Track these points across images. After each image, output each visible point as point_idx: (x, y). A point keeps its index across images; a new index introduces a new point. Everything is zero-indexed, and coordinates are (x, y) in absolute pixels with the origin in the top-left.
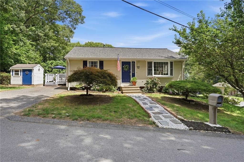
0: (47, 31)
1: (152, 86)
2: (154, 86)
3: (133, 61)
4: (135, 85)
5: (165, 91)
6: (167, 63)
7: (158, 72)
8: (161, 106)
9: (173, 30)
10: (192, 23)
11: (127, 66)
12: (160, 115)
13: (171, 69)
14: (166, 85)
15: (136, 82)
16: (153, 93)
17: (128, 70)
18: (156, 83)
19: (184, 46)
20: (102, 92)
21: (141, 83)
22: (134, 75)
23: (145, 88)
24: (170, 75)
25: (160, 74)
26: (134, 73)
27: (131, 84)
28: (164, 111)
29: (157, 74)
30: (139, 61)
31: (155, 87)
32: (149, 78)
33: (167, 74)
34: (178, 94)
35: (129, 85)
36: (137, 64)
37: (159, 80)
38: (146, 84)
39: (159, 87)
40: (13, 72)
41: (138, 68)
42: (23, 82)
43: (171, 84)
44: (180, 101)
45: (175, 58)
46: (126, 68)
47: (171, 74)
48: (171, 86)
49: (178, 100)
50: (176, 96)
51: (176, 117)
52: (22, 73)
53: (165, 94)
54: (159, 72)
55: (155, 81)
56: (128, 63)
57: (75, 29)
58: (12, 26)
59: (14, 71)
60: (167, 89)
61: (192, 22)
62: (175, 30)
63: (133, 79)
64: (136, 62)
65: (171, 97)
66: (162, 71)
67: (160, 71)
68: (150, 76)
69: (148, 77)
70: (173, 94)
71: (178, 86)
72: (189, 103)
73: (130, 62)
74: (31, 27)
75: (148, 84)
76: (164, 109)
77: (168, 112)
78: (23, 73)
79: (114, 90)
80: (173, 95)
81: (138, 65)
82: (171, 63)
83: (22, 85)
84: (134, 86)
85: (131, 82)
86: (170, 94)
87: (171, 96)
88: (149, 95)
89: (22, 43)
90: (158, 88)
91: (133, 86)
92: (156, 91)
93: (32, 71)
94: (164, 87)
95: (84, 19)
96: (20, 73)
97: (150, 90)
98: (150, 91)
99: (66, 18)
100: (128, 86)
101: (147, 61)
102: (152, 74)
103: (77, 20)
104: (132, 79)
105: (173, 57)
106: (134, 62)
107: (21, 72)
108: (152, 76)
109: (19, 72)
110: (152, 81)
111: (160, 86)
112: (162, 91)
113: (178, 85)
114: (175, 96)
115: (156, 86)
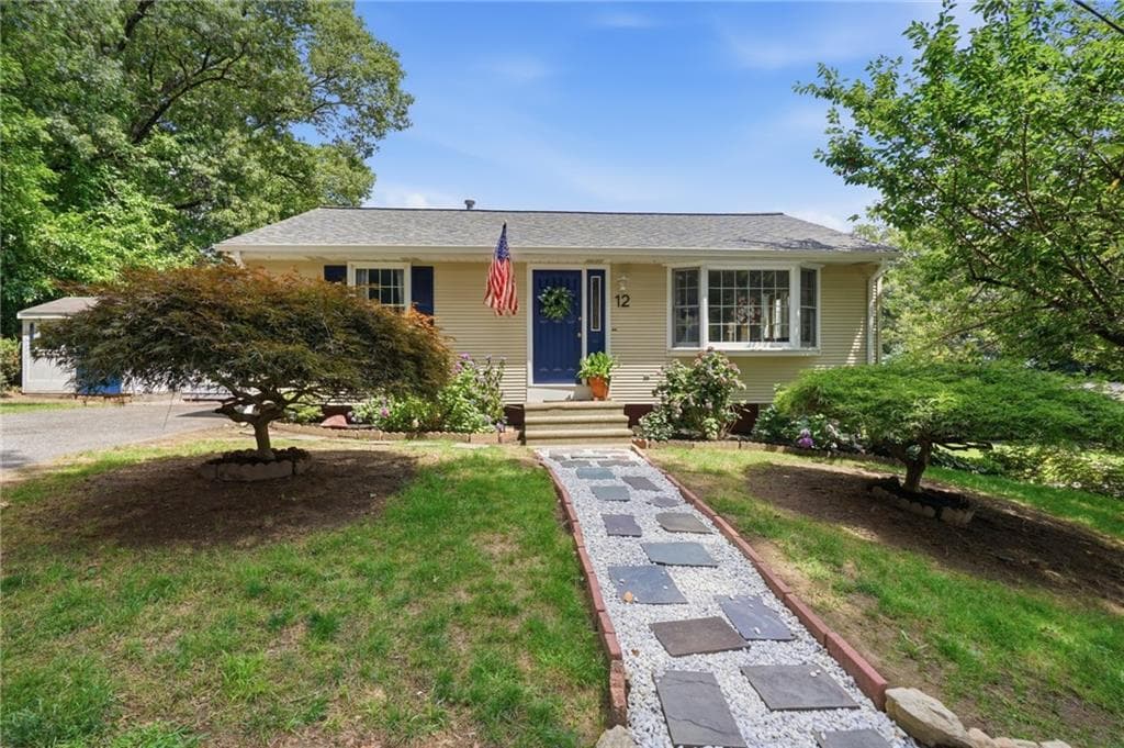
0: (234, 153)
1: (696, 401)
2: (705, 403)
3: (592, 267)
4: (602, 398)
5: (768, 428)
6: (784, 277)
7: (730, 324)
8: (737, 553)
9: (818, 94)
10: (936, 28)
11: (561, 296)
12: (720, 656)
13: (809, 310)
14: (780, 395)
15: (608, 380)
16: (701, 444)
17: (567, 316)
18: (719, 387)
19: (882, 174)
20: (404, 434)
21: (633, 381)
22: (597, 344)
23: (652, 415)
24: (802, 340)
25: (743, 336)
26: (599, 330)
27: (584, 389)
28: (757, 599)
29: (726, 339)
30: (625, 268)
31: (712, 410)
32: (680, 358)
33: (784, 339)
34: (846, 451)
35: (572, 394)
36: (615, 285)
37: (736, 369)
38: (662, 388)
39: (737, 408)
40: (32, 333)
41: (622, 301)
43: (815, 388)
44: (873, 500)
45: (829, 248)
46: (557, 302)
47: (808, 337)
48: (810, 401)
49: (856, 496)
50: (837, 462)
51: (882, 703)
53: (773, 450)
54: (739, 328)
55: (711, 371)
56: (569, 279)
57: (369, 153)
58: (49, 120)
60: (784, 422)
61: (938, 20)
62: (828, 95)
63: (592, 364)
64: (612, 269)
65: (810, 471)
66: (757, 318)
67: (745, 321)
68: (685, 349)
69: (672, 354)
70: (820, 448)
71: (865, 399)
72: (938, 515)
73: (579, 273)
74: (156, 136)
75: (675, 390)
76: (761, 587)
77: (795, 626)
79: (476, 426)
80: (818, 455)
81: (623, 288)
82: (808, 277)
83: (76, 396)
84: (597, 403)
85: (584, 381)
86: (802, 451)
87: (809, 460)
88: (672, 453)
89: (117, 206)
90: (729, 413)
91: (592, 400)
92: (717, 431)
94: (768, 410)
95: (410, 108)
97: (686, 426)
98: (684, 431)
99: (330, 104)
100: (568, 399)
101: (671, 265)
102: (695, 337)
103: (377, 114)
104: (589, 361)
105: (818, 243)
106: (602, 273)
108: (698, 346)
110: (696, 373)
111: (744, 402)
112: (755, 430)
113: (859, 392)
114: (833, 458)
115: (718, 403)
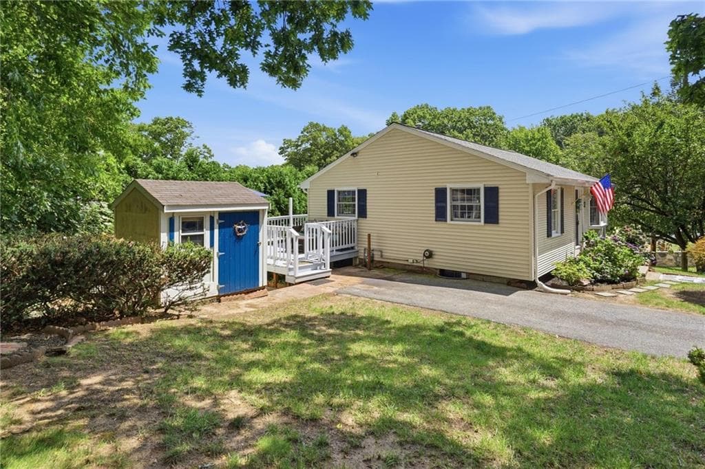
40: (171, 230)
42: (220, 283)
52: (216, 231)
59: (178, 224)
78: (223, 230)
83: (218, 299)
93: (260, 220)
96: (207, 233)
107: (212, 229)
109: (201, 229)
